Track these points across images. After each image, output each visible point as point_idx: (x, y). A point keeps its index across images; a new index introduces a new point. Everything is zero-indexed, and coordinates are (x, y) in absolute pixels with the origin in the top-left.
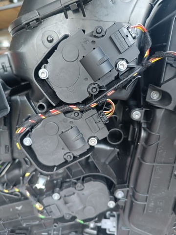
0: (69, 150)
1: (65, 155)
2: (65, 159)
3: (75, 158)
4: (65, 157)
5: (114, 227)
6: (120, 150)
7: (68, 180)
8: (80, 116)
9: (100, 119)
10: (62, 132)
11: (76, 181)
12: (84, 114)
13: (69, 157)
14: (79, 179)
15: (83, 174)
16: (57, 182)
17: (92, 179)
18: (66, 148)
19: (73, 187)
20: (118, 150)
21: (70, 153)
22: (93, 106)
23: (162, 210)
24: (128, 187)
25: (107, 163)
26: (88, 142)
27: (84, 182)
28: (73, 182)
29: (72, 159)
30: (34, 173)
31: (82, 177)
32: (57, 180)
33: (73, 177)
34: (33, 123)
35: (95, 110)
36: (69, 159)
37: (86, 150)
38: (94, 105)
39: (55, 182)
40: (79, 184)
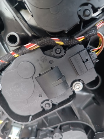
0: (48, 97)
1: (42, 103)
2: (42, 107)
3: (54, 106)
4: (43, 105)
6: (95, 95)
7: (44, 129)
8: (63, 53)
9: (88, 57)
10: (40, 74)
11: (53, 129)
12: (68, 51)
13: (47, 105)
14: (56, 127)
15: (60, 122)
16: (32, 129)
17: (71, 127)
18: (44, 94)
19: (50, 137)
20: (93, 95)
21: (48, 100)
22: (80, 41)
25: (82, 108)
26: (71, 86)
27: (62, 130)
28: (49, 131)
29: (51, 107)
30: (8, 121)
31: (59, 125)
32: (32, 127)
33: (49, 126)
34: (4, 64)
35: (82, 46)
36: (47, 108)
37: (68, 97)
38: (81, 39)
39: (30, 128)
40: (57, 134)
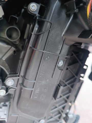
5: (5, 114)
23: (45, 96)
24: (19, 76)
